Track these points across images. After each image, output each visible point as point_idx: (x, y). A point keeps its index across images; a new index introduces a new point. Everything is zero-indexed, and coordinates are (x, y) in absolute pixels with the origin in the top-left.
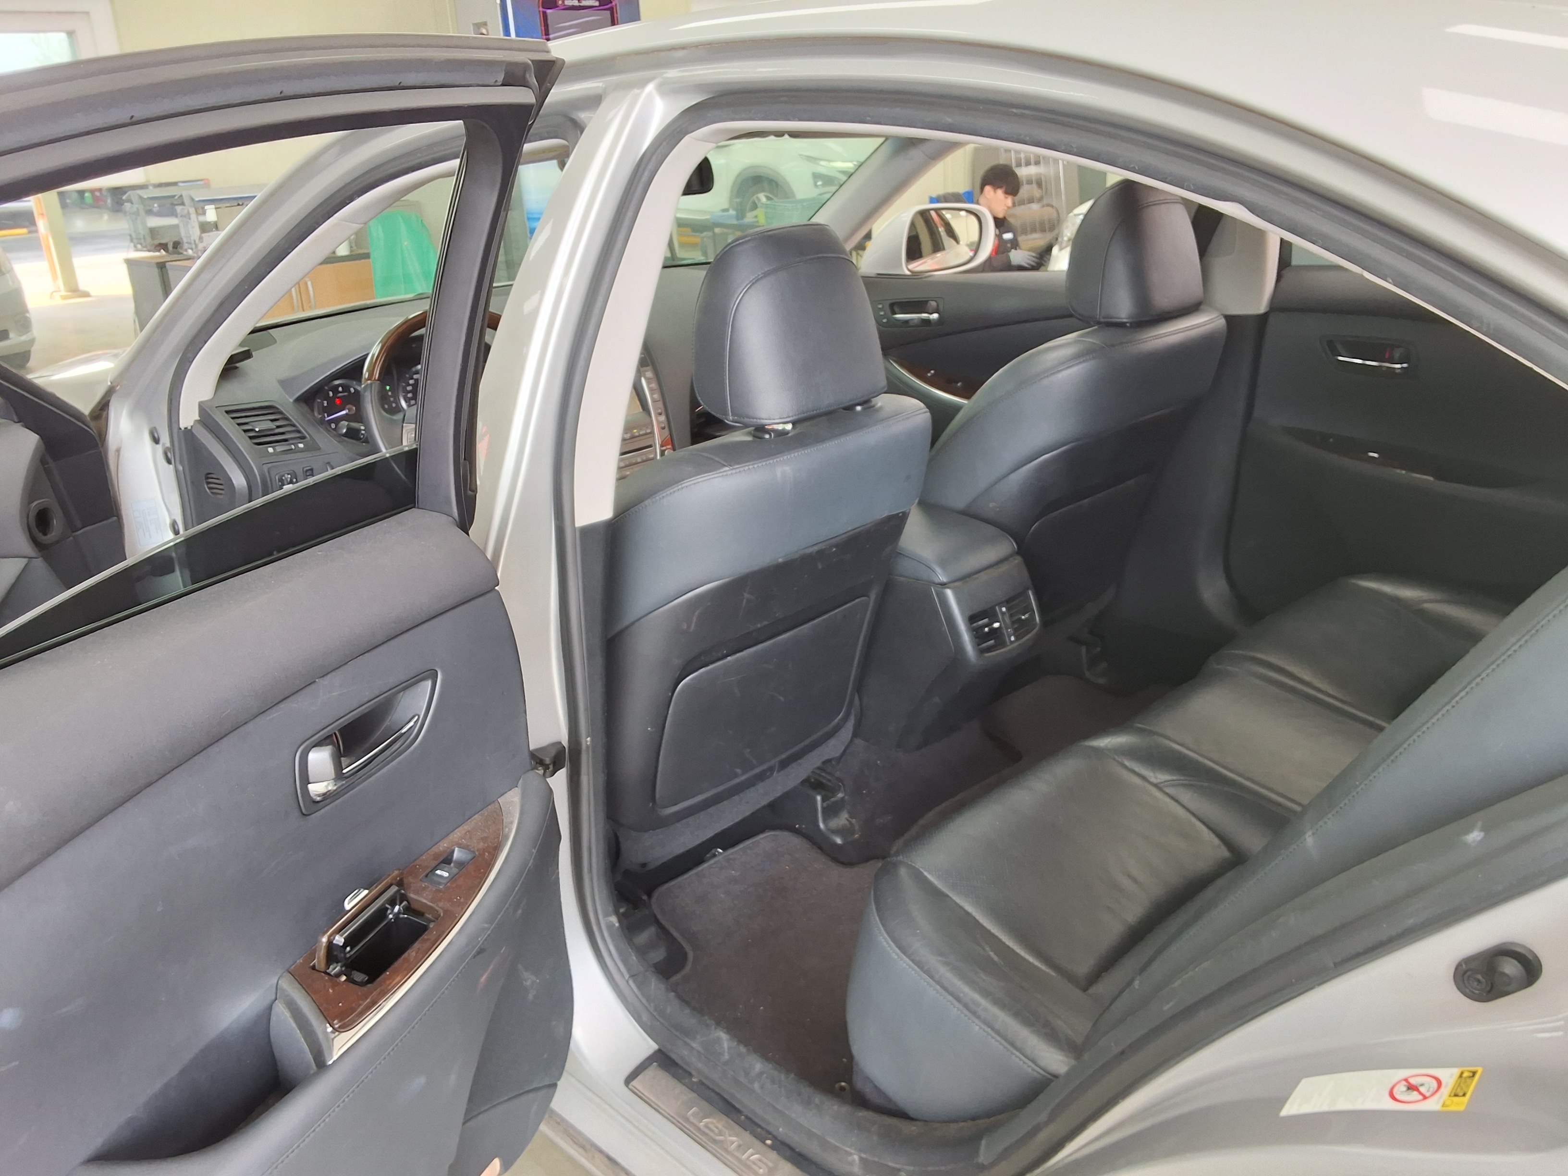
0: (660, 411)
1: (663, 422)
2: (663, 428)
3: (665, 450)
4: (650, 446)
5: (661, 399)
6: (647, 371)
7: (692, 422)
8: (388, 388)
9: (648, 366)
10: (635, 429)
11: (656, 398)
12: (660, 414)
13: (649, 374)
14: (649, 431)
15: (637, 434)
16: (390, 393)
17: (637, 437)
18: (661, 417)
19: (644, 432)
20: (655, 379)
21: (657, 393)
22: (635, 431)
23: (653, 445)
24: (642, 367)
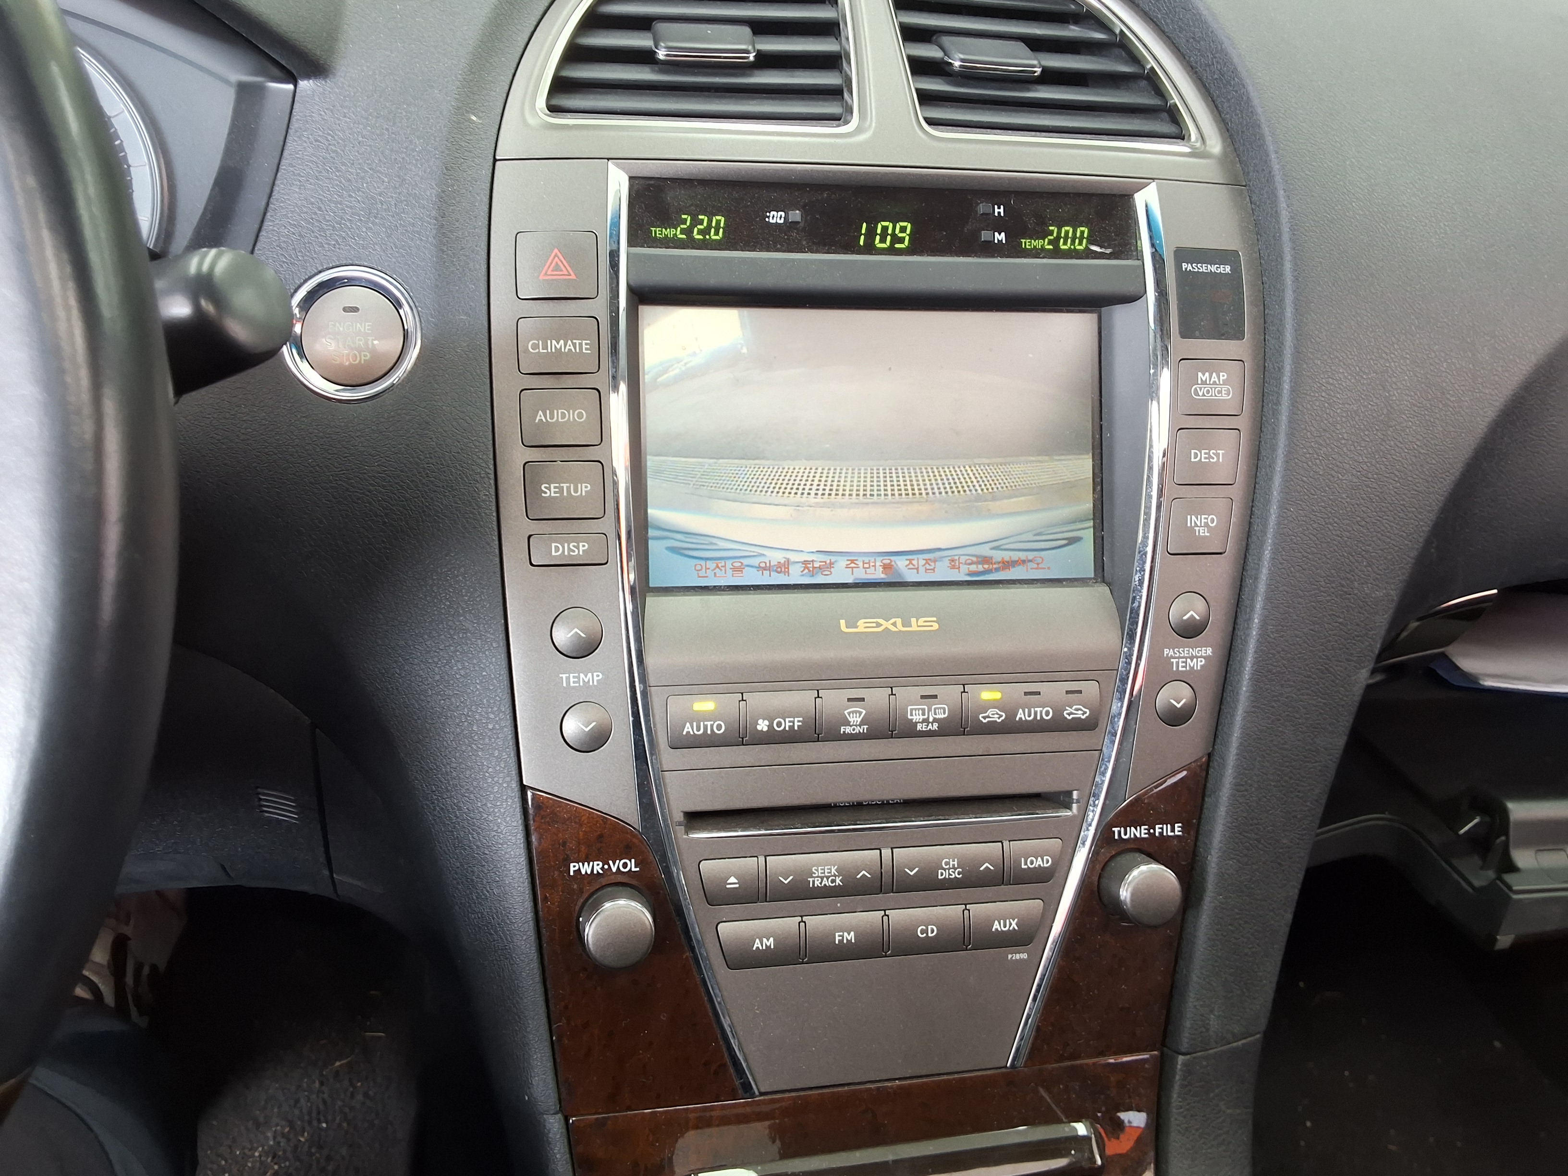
0: (1195, 613)
1: (1183, 681)
2: (1175, 718)
5: (1230, 549)
6: (1209, 363)
9: (1237, 336)
10: (994, 684)
11: (1204, 531)
12: (1191, 632)
13: (1217, 385)
15: (995, 716)
17: (992, 729)
18: (1186, 652)
19: (1045, 713)
20: (1243, 422)
21: (1222, 505)
22: (989, 694)
23: (1075, 795)
24: (1187, 333)
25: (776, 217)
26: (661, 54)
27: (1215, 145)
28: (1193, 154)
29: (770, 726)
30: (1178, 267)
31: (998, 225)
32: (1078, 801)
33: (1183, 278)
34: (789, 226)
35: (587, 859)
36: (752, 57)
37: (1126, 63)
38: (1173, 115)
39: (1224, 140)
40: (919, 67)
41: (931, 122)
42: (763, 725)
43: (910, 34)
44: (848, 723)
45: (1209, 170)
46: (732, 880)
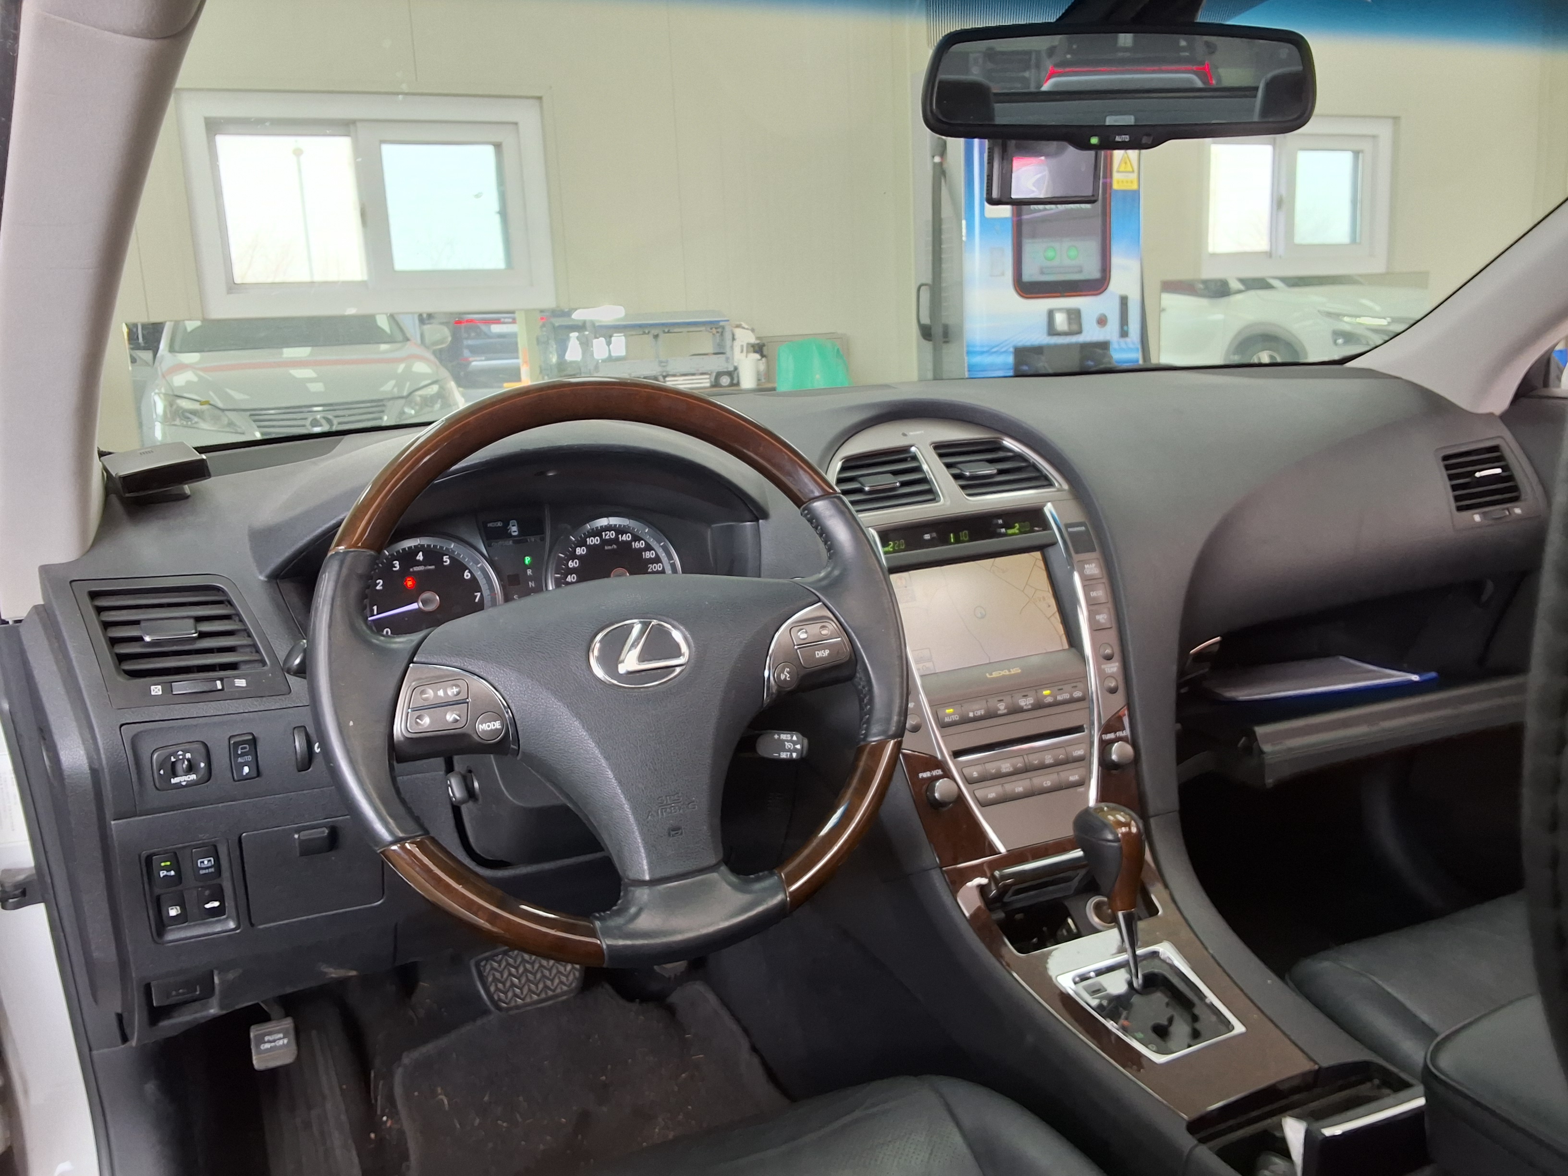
0: (1108, 651)
1: (1112, 677)
2: (1113, 691)
3: (1112, 742)
4: (1078, 729)
5: (1114, 625)
6: (1088, 562)
7: (1181, 673)
8: (528, 560)
9: (1094, 550)
10: (1047, 688)
11: (1103, 621)
12: (1109, 658)
13: (1093, 569)
14: (1078, 694)
15: (1050, 700)
16: (529, 572)
17: (1050, 705)
18: (1109, 665)
19: (1066, 696)
20: (1105, 580)
21: (1106, 610)
22: (1047, 692)
23: (1085, 726)
24: (1077, 552)
25: (927, 537)
26: (867, 489)
27: (1066, 486)
28: (1059, 490)
29: (974, 714)
30: (1067, 530)
31: (1002, 526)
32: (1087, 728)
33: (1070, 534)
34: (932, 539)
35: (924, 771)
36: (898, 484)
37: (1023, 462)
38: (1046, 478)
39: (1068, 484)
40: (956, 477)
41: (969, 495)
42: (971, 715)
43: (948, 466)
44: (1000, 710)
45: (1066, 495)
46: (975, 773)
